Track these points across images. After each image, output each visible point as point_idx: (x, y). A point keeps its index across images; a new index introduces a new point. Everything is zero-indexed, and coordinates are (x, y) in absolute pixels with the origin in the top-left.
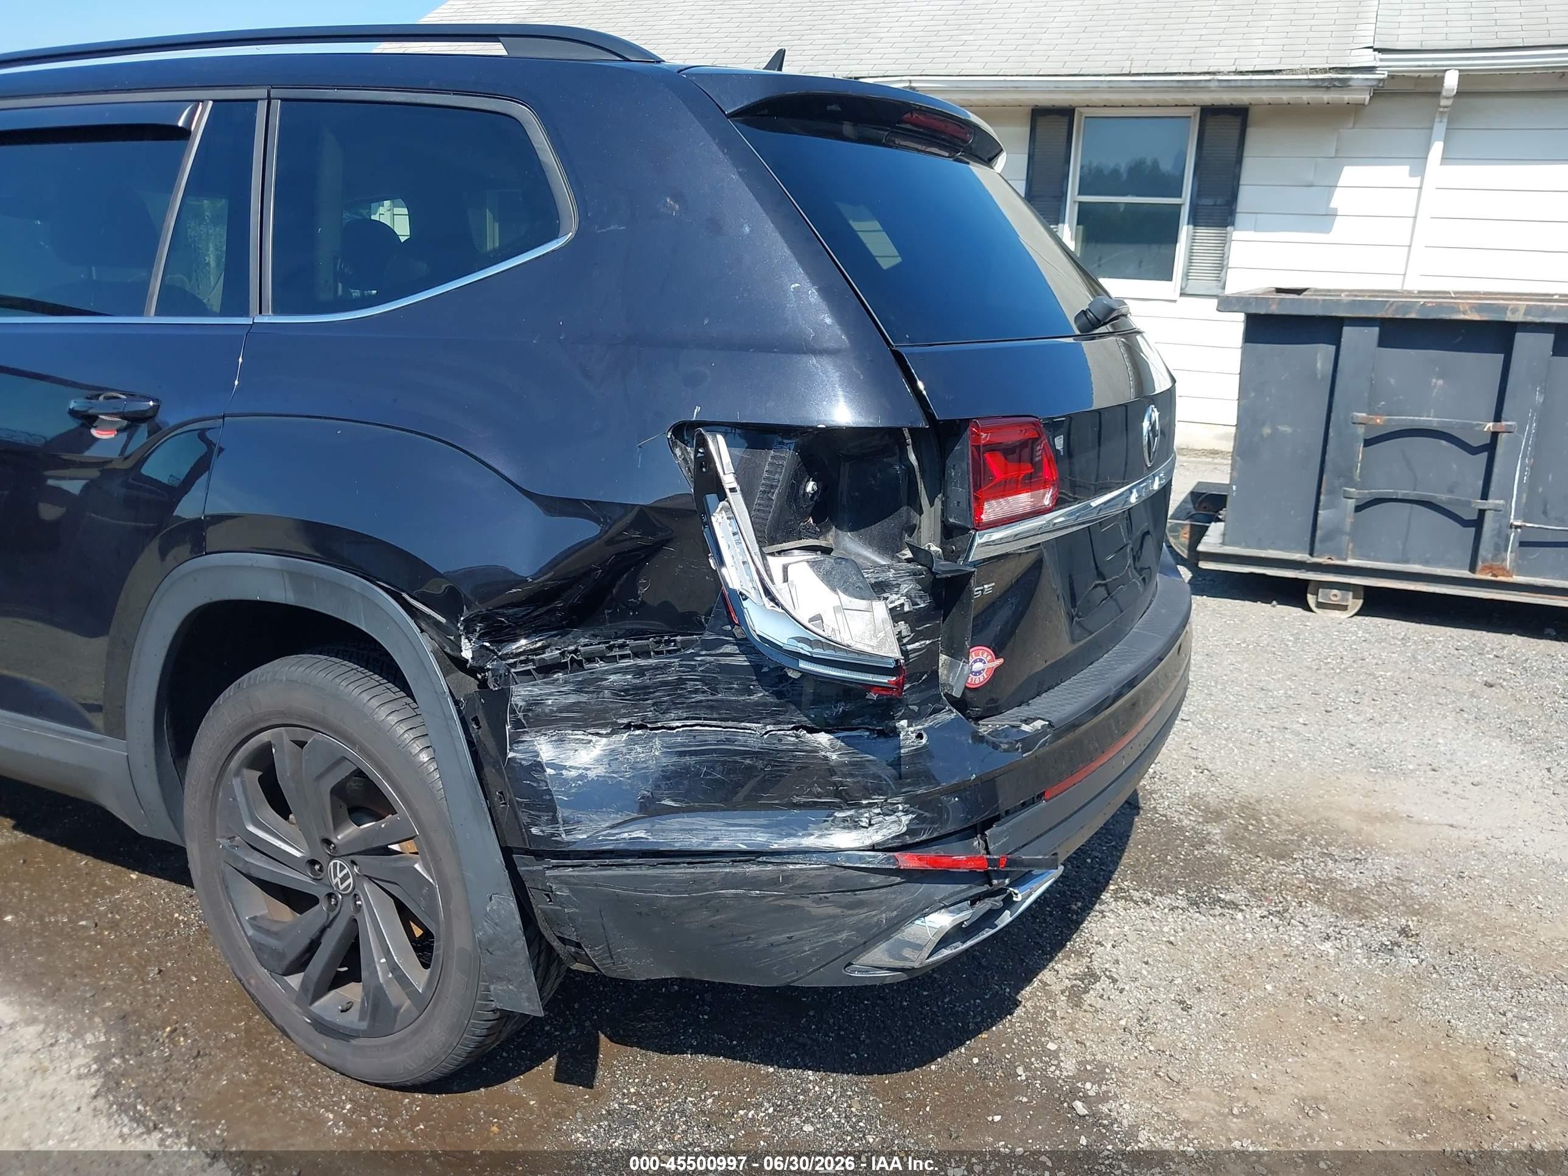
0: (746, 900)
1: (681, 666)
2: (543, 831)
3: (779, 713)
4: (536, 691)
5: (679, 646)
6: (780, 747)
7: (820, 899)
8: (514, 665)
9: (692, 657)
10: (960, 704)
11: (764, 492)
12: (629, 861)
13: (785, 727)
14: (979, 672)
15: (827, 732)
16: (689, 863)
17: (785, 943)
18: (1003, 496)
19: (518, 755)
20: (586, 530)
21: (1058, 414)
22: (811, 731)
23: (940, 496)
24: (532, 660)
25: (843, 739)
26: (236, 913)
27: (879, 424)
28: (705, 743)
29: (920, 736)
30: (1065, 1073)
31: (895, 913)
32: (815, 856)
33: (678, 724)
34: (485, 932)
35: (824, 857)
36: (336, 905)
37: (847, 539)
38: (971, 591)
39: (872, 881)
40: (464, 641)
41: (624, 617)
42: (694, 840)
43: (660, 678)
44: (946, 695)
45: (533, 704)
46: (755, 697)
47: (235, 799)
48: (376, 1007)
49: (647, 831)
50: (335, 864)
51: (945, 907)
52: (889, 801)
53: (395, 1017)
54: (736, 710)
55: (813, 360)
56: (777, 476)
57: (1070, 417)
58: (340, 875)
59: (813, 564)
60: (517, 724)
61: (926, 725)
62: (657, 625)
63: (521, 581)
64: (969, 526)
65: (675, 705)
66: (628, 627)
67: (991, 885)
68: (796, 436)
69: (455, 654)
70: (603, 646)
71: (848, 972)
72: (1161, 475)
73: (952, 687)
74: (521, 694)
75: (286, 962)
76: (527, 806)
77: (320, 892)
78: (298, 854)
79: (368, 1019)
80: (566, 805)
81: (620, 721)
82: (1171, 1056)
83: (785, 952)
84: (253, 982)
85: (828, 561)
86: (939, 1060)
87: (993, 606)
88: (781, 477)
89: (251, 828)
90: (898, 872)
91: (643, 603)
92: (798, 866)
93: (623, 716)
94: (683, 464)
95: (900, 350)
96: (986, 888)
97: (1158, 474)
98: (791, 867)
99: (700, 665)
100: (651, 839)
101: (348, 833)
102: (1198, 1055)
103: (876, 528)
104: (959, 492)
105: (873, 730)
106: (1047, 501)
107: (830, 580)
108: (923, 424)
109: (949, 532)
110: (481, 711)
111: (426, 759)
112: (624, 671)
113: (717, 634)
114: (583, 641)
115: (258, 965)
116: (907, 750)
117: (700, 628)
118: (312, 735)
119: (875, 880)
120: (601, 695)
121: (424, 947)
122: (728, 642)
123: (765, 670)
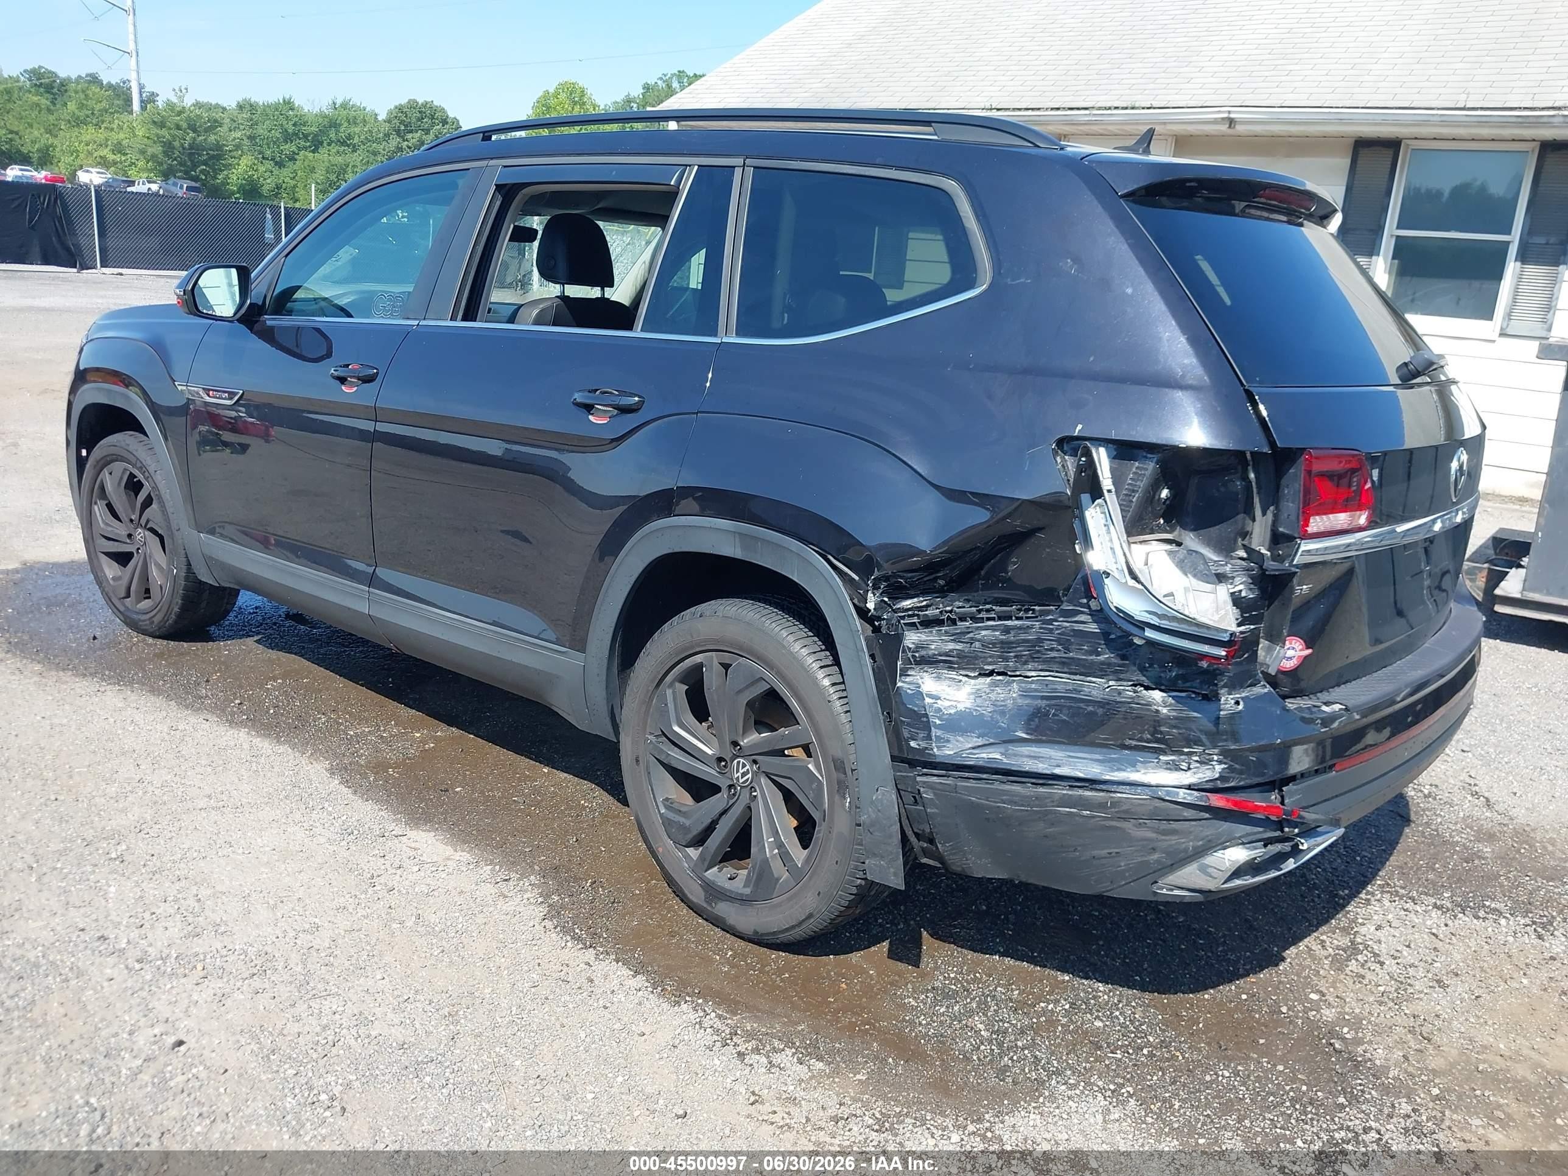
0: (1077, 818)
1: (1041, 628)
2: (919, 745)
3: (1121, 672)
4: (923, 637)
5: (1037, 614)
6: (1118, 699)
7: (1140, 824)
8: (903, 618)
9: (1050, 622)
10: (1273, 681)
11: (1126, 495)
12: (985, 776)
13: (1125, 683)
14: (1291, 658)
15: (1161, 690)
16: (1033, 783)
17: (1105, 858)
18: (1326, 514)
19: (905, 685)
20: (978, 516)
21: (1376, 449)
22: (1147, 688)
23: (1272, 508)
24: (918, 615)
25: (1173, 697)
26: (653, 794)
27: (1231, 447)
28: (1055, 690)
29: (1237, 703)
30: (1325, 1018)
31: (1201, 843)
32: (1139, 790)
33: (1033, 674)
34: (869, 816)
35: (1147, 790)
36: (734, 795)
37: (1188, 538)
38: (1292, 590)
39: (1185, 814)
40: (870, 595)
41: (994, 587)
42: (1041, 765)
43: (1023, 637)
44: (1262, 672)
45: (919, 647)
46: (1101, 658)
47: (666, 705)
48: (760, 877)
49: (1002, 754)
50: (739, 763)
51: (1243, 844)
52: (1207, 751)
53: (776, 884)
54: (1084, 666)
55: (1179, 394)
56: (1138, 483)
57: (1385, 454)
58: (741, 771)
59: (1170, 553)
60: (907, 661)
61: (1243, 695)
62: (1019, 595)
63: (920, 552)
64: (1296, 535)
65: (1033, 659)
66: (996, 595)
67: (1282, 831)
68: (1159, 452)
69: (862, 605)
70: (974, 609)
71: (1155, 888)
72: (1465, 510)
73: (1268, 666)
74: (911, 638)
75: (690, 836)
76: (908, 724)
77: (723, 783)
78: (710, 752)
79: (752, 886)
80: (938, 727)
81: (986, 667)
82: (1425, 1020)
83: (1104, 865)
84: (660, 850)
85: (1182, 552)
86: (1212, 991)
87: (1308, 604)
88: (1142, 484)
89: (676, 728)
90: (1208, 809)
91: (1010, 579)
92: (1124, 795)
93: (989, 664)
94: (1062, 469)
95: (1251, 389)
96: (1278, 833)
97: (1462, 508)
98: (1119, 795)
99: (1057, 629)
100: (1005, 760)
101: (752, 739)
102: (1450, 1023)
103: (1214, 531)
104: (1290, 506)
105: (1199, 694)
106: (1363, 520)
107: (1181, 565)
108: (1266, 450)
109: (1277, 539)
110: (878, 650)
111: (828, 684)
112: (993, 628)
113: (1075, 605)
114: (957, 603)
115: (666, 837)
116: (1225, 713)
117: (1058, 601)
118: (738, 659)
119: (1188, 813)
120: (973, 645)
121: (806, 832)
122: (1083, 612)
123: (1113, 636)
